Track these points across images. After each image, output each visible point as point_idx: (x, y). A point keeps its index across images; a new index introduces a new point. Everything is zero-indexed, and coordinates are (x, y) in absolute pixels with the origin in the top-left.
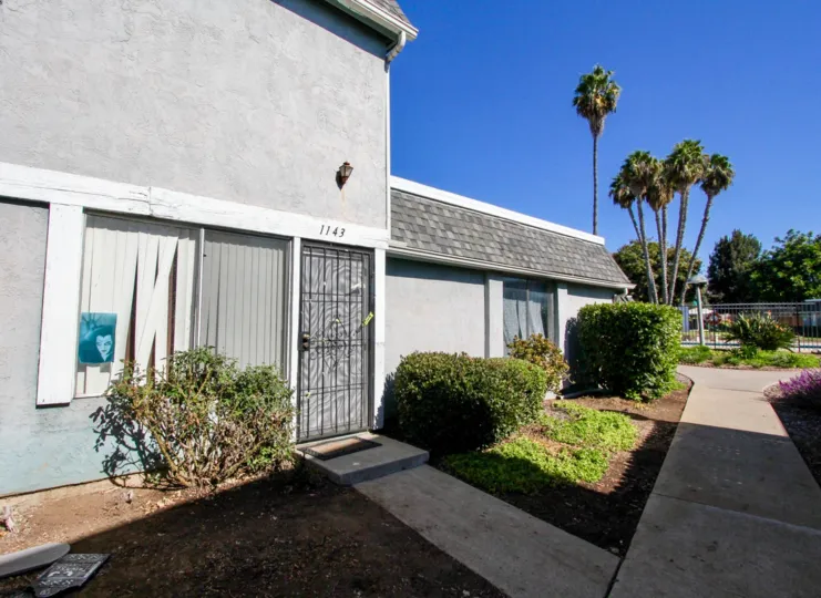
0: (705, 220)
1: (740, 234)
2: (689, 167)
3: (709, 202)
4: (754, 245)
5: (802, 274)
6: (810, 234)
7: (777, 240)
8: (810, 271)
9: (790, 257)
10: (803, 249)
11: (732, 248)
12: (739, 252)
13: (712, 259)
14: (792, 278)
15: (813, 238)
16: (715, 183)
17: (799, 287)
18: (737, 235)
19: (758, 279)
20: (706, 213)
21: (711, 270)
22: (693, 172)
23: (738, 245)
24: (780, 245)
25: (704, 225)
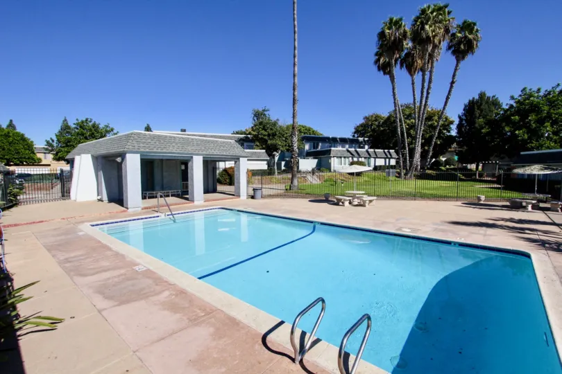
0: (453, 83)
1: (485, 94)
2: (430, 26)
3: (457, 65)
4: (496, 103)
5: (526, 127)
6: (539, 90)
7: (512, 98)
8: (534, 125)
9: (518, 112)
10: (532, 104)
11: (476, 107)
12: (482, 111)
13: (460, 117)
14: (517, 132)
15: (541, 94)
16: (462, 47)
17: (523, 140)
18: (482, 95)
19: (487, 134)
20: (454, 76)
21: (459, 127)
22: (433, 31)
23: (481, 104)
24: (512, 102)
25: (451, 87)
